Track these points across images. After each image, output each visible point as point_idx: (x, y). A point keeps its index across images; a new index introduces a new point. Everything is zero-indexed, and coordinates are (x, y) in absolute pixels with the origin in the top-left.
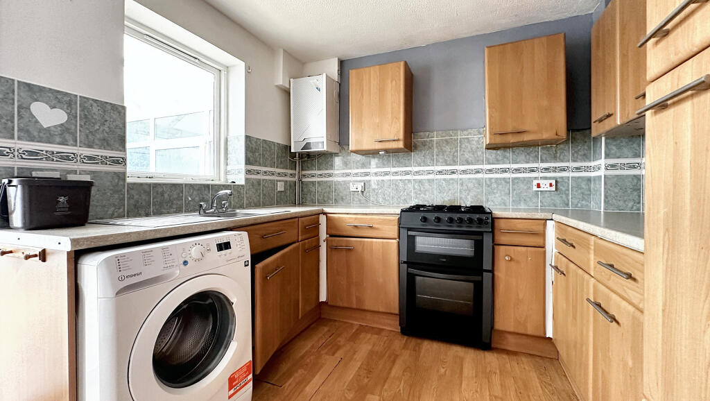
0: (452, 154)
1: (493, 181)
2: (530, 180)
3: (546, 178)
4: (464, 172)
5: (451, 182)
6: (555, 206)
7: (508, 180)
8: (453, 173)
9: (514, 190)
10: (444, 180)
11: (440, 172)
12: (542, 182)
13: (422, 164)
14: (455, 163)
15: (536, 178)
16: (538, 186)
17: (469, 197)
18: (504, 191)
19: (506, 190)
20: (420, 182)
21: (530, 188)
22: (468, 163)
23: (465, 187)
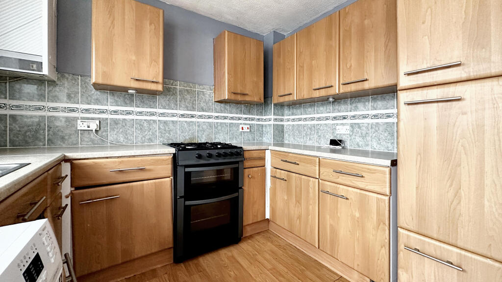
0: (191, 101)
1: (219, 124)
2: (238, 125)
3: (245, 124)
4: (201, 117)
5: (191, 124)
6: (249, 141)
7: (227, 124)
8: (193, 117)
9: (230, 131)
10: (186, 122)
11: (182, 115)
12: (244, 126)
13: (167, 107)
14: (193, 109)
15: (241, 124)
16: (243, 129)
17: (204, 136)
18: (225, 131)
19: (226, 131)
20: (165, 122)
21: (238, 130)
22: (203, 110)
23: (201, 128)
